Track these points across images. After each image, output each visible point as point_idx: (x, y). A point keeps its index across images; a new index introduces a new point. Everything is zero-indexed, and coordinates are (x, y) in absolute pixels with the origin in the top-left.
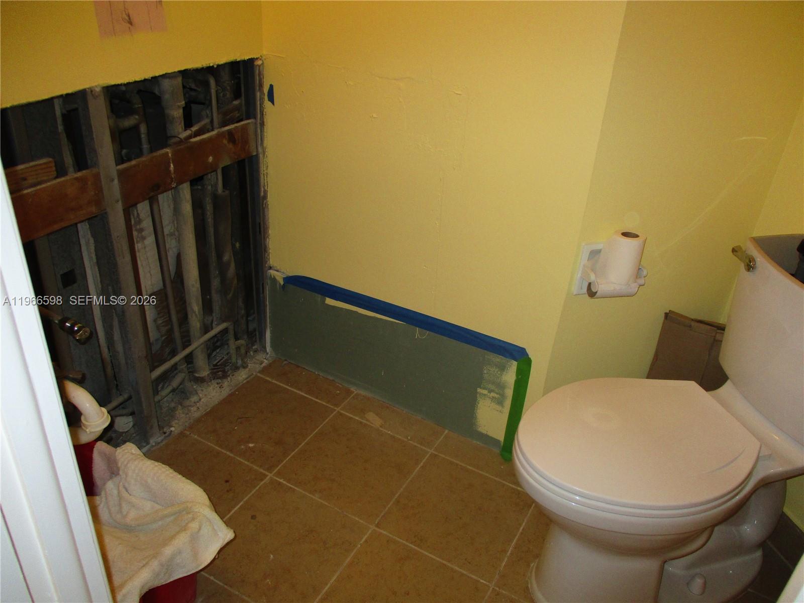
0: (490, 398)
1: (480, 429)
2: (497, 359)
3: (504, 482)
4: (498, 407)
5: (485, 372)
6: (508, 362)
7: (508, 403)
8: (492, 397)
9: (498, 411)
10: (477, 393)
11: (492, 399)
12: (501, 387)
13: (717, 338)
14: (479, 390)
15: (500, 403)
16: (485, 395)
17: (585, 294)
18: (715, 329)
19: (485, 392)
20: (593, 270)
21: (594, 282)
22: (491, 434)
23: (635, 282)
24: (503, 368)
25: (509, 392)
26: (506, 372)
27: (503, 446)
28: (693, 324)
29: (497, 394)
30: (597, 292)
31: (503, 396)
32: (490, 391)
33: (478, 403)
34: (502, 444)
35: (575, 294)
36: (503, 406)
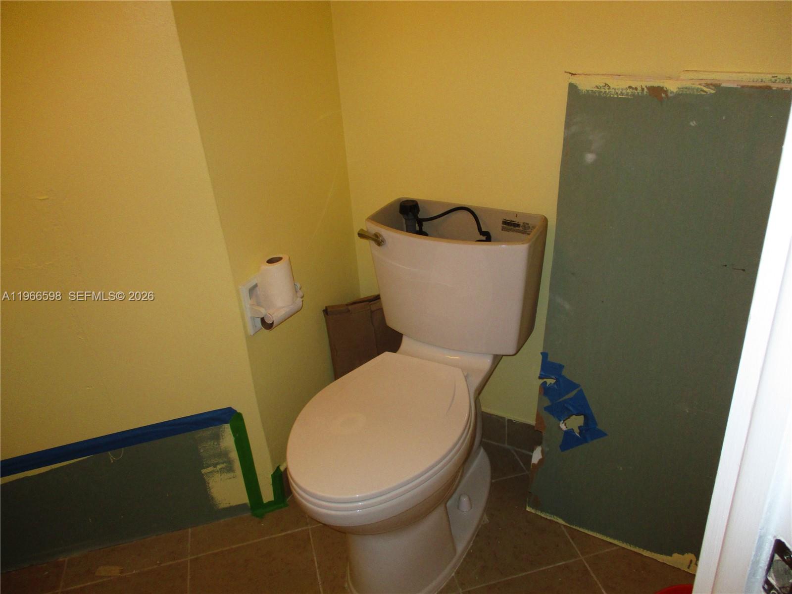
0: (218, 471)
1: (222, 506)
2: (208, 432)
3: (274, 536)
4: (231, 475)
5: (202, 451)
6: (220, 429)
7: (237, 465)
8: (220, 469)
9: (231, 478)
10: (203, 475)
11: (221, 471)
12: (225, 454)
13: (373, 309)
14: (203, 471)
15: (230, 469)
16: (211, 472)
17: (261, 329)
18: (368, 303)
19: (211, 469)
20: (259, 304)
21: (266, 315)
22: (234, 503)
23: (297, 297)
24: (217, 437)
25: (234, 455)
26: (223, 439)
27: (251, 505)
28: (350, 307)
29: (223, 463)
30: (273, 322)
31: (230, 462)
32: (215, 465)
33: (209, 484)
34: (249, 505)
35: (252, 334)
36: (233, 471)
